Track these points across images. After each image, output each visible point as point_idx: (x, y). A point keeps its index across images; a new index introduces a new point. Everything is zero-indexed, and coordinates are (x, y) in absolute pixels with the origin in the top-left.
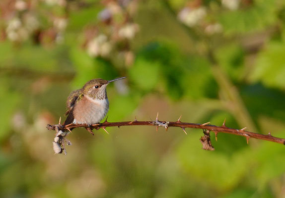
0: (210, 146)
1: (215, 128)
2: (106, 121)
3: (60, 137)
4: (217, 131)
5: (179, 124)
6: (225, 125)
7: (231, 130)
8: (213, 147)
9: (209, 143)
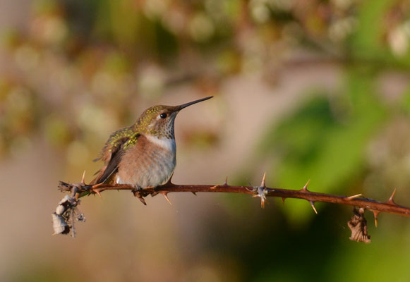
0: (363, 234)
1: (373, 205)
2: (170, 181)
3: (66, 205)
4: (377, 209)
5: (305, 194)
6: (393, 200)
7: (403, 210)
8: (369, 238)
9: (362, 230)
